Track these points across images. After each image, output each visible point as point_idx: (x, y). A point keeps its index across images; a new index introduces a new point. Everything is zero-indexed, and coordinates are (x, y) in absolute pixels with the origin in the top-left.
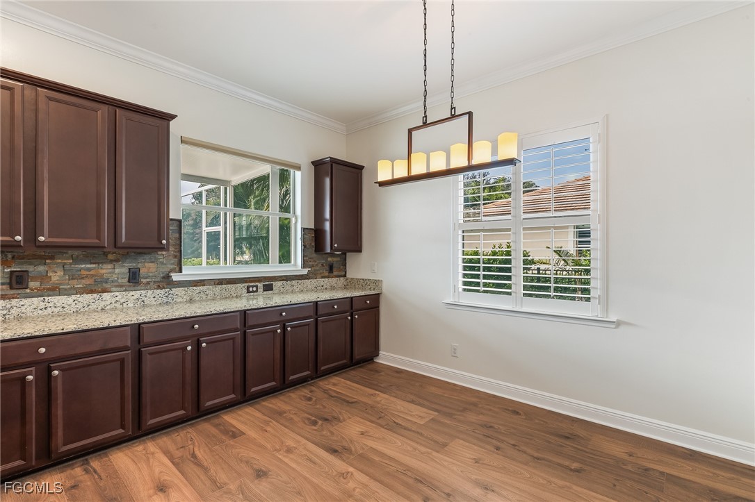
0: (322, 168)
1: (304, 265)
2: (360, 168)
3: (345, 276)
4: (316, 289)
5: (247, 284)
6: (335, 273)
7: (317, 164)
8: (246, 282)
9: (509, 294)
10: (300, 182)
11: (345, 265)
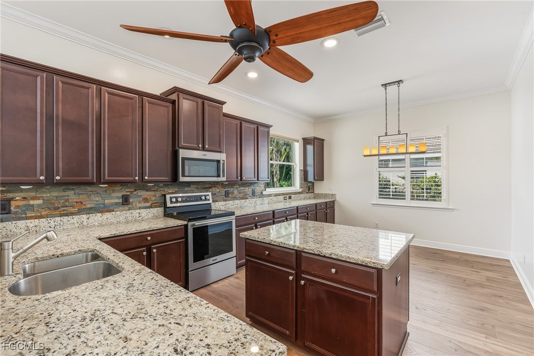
0: (306, 141)
1: (301, 187)
2: (323, 140)
3: (313, 192)
4: (304, 199)
5: (284, 196)
6: (310, 191)
7: (304, 139)
8: (283, 195)
9: (405, 199)
10: (297, 148)
11: (313, 187)
